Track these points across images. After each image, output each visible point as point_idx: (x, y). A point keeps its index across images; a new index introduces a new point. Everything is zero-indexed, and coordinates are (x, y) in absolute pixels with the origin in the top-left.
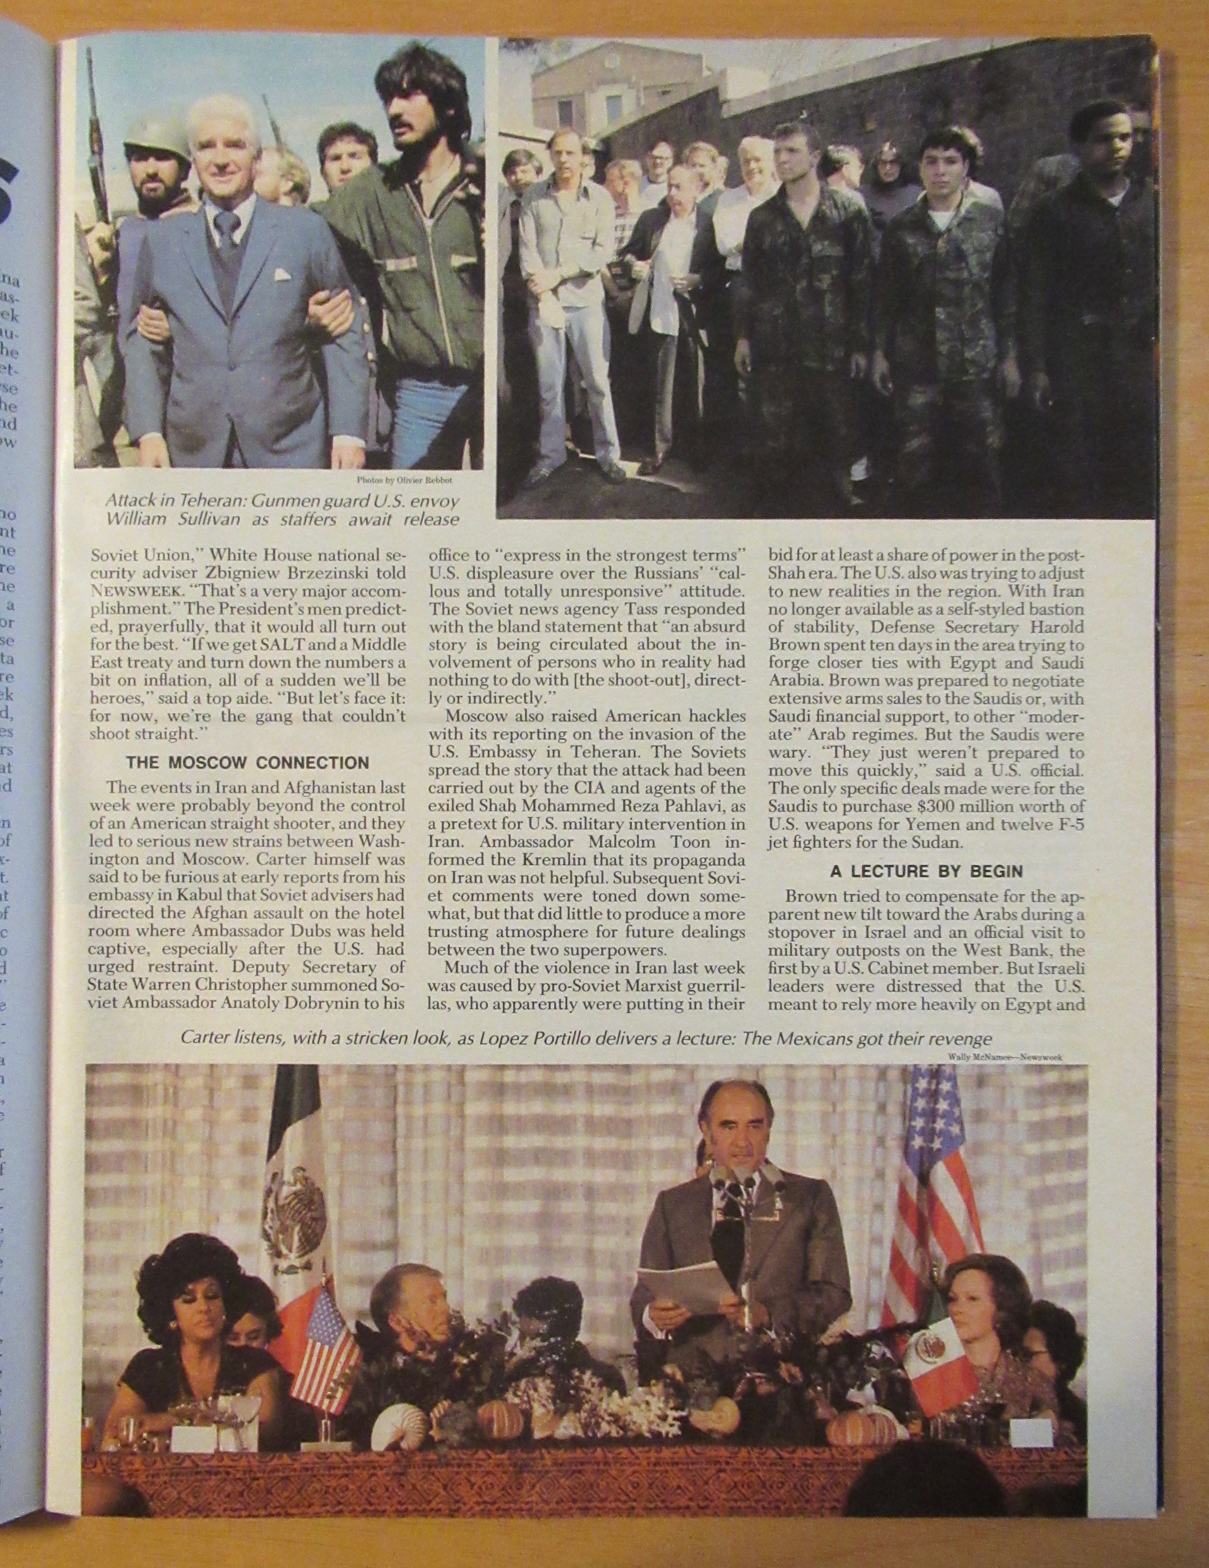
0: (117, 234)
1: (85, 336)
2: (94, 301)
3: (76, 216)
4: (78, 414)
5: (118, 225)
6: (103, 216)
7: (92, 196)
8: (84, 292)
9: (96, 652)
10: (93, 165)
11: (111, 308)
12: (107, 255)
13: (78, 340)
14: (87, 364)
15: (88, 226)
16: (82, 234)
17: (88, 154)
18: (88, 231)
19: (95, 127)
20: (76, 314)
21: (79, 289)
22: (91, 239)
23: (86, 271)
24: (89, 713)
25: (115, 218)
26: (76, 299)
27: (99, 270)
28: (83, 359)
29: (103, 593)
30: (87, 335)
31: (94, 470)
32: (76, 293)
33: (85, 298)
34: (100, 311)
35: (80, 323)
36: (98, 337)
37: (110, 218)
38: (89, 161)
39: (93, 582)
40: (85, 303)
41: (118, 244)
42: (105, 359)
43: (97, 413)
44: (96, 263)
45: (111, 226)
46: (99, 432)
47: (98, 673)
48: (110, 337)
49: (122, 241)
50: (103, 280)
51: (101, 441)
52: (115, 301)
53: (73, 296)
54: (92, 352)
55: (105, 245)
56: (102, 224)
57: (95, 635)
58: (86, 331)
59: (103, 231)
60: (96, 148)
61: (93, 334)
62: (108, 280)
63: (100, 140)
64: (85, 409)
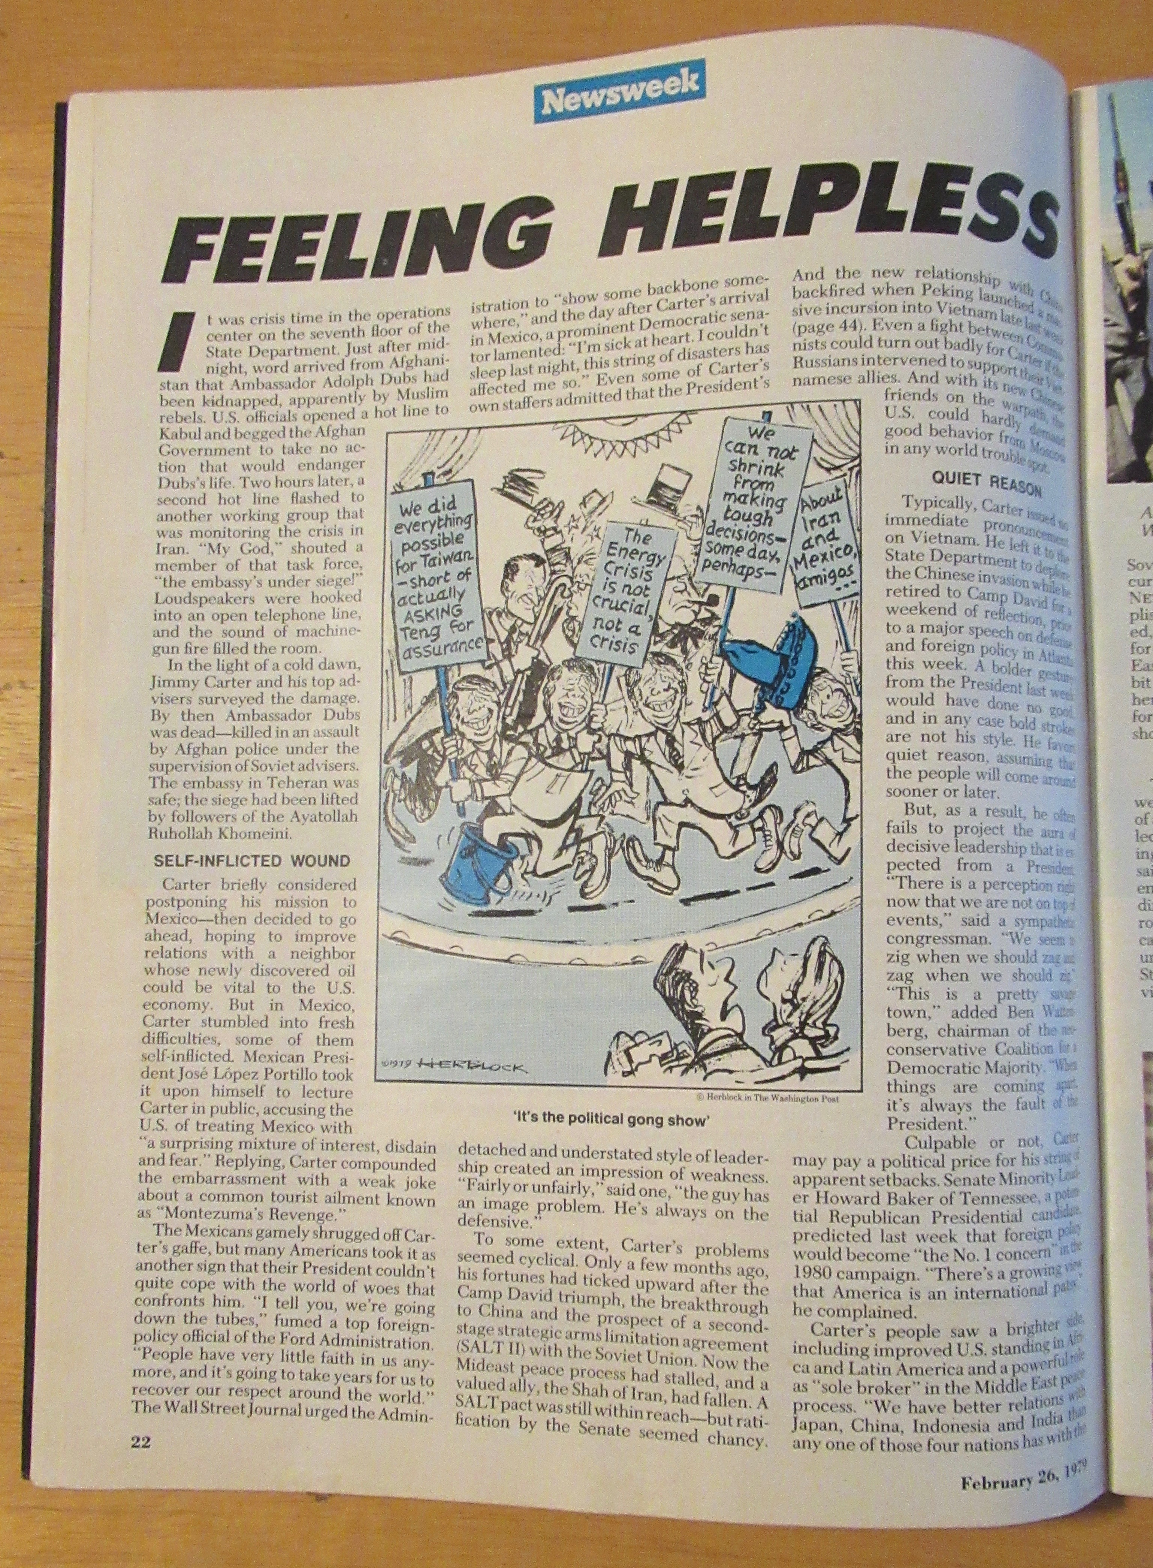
0: (1145, 265)
1: (1115, 360)
2: (1124, 327)
3: (1103, 249)
4: (1111, 433)
5: (1146, 257)
6: (1130, 248)
7: (1119, 230)
8: (1114, 320)
9: (1136, 656)
10: (1119, 202)
11: (1141, 334)
12: (1136, 284)
13: (1109, 363)
14: (1119, 386)
15: (1115, 259)
16: (1109, 265)
17: (1115, 192)
18: (1116, 263)
19: (1120, 167)
20: (1106, 339)
21: (1109, 316)
22: (1119, 269)
23: (1115, 299)
24: (1131, 715)
25: (1144, 250)
26: (1106, 326)
27: (1129, 300)
28: (1114, 382)
29: (1142, 600)
30: (1117, 359)
31: (1129, 484)
32: (1106, 320)
33: (1115, 325)
34: (1130, 337)
35: (1111, 348)
36: (1129, 361)
37: (1138, 250)
38: (1115, 199)
39: (1131, 589)
40: (1115, 329)
41: (1146, 275)
42: (1137, 381)
43: (1130, 430)
44: (1125, 293)
45: (1139, 258)
46: (1132, 450)
47: (1139, 676)
48: (1140, 360)
49: (1149, 271)
50: (1132, 308)
51: (1134, 458)
52: (1144, 327)
53: (1103, 323)
54: (1124, 375)
55: (1133, 275)
56: (1130, 256)
57: (1135, 640)
58: (1116, 355)
59: (1131, 262)
60: (1121, 184)
61: (1124, 358)
62: (1138, 307)
63: (1125, 179)
64: (1118, 431)
